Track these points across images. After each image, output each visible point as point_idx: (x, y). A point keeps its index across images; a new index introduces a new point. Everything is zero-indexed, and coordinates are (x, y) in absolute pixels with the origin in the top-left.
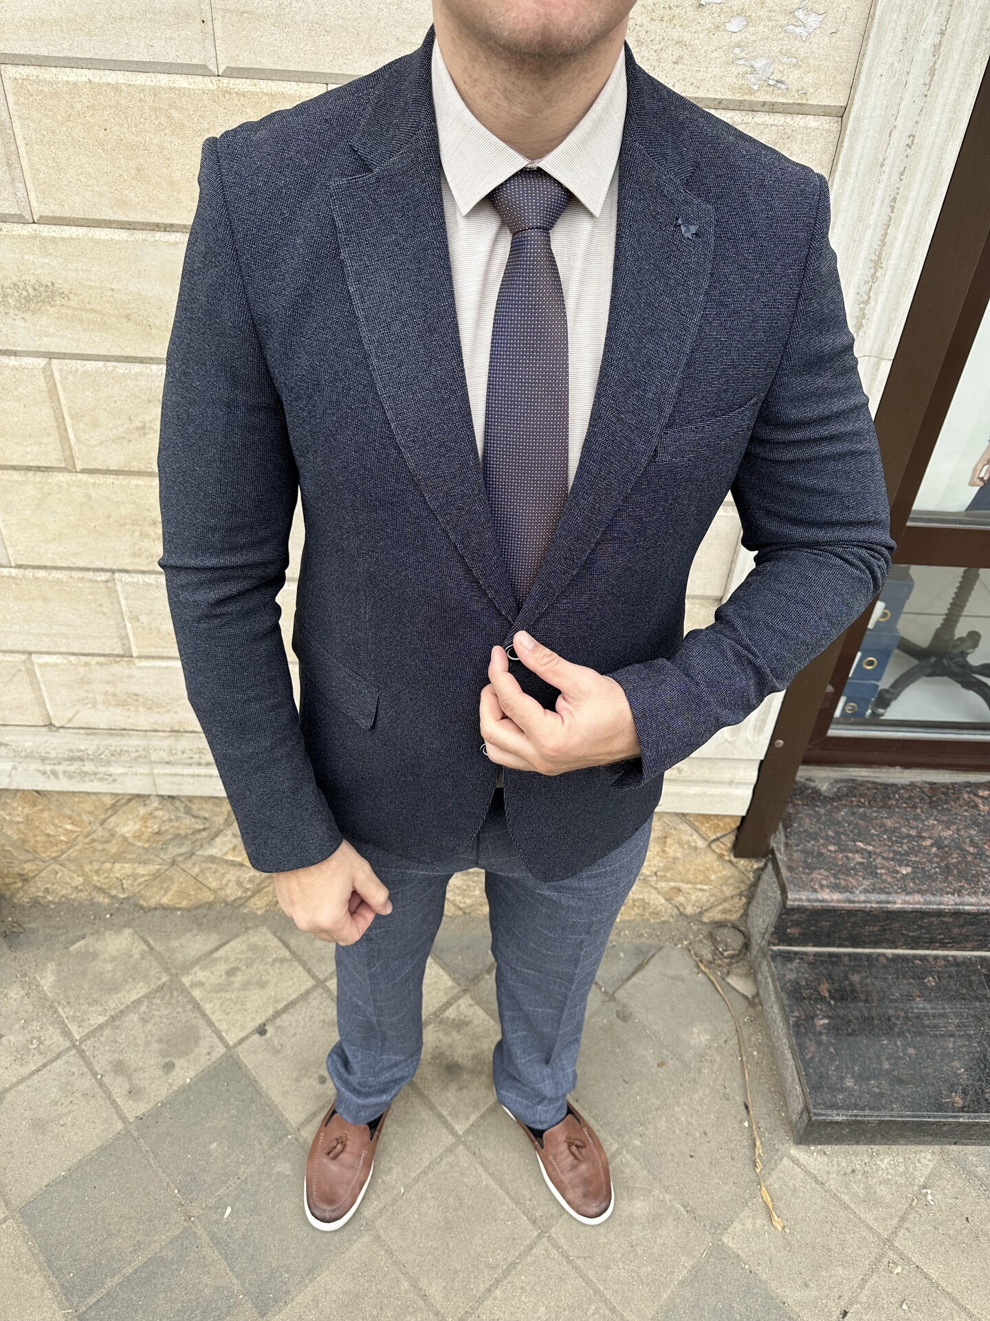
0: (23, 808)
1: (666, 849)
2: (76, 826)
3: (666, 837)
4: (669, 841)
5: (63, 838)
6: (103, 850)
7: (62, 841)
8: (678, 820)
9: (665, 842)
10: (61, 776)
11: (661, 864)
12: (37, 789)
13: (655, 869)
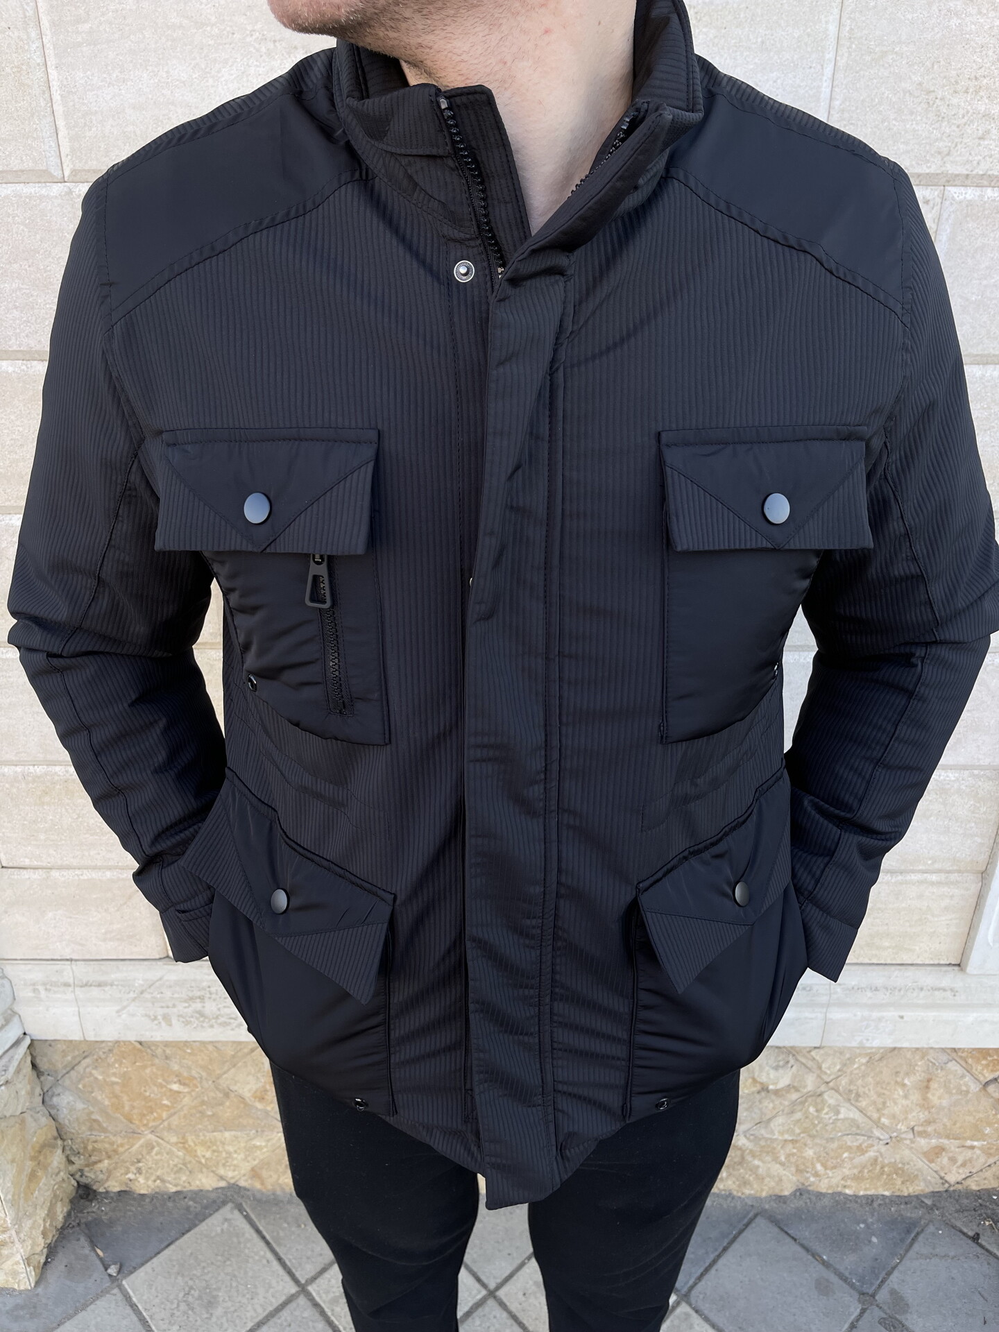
0: (121, 1064)
1: (929, 1095)
2: (184, 1084)
3: (929, 1081)
4: (934, 1085)
5: (165, 1102)
6: (213, 1115)
7: (164, 1105)
8: (944, 1058)
9: (928, 1087)
10: (174, 1021)
11: (921, 1116)
12: (143, 1040)
13: (912, 1124)
